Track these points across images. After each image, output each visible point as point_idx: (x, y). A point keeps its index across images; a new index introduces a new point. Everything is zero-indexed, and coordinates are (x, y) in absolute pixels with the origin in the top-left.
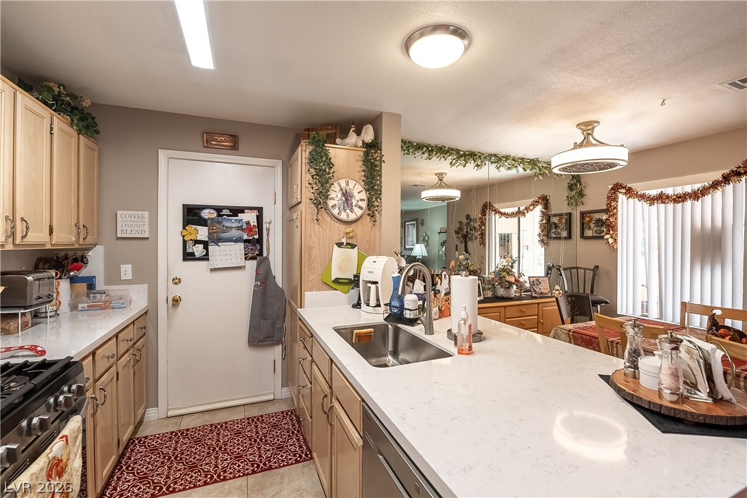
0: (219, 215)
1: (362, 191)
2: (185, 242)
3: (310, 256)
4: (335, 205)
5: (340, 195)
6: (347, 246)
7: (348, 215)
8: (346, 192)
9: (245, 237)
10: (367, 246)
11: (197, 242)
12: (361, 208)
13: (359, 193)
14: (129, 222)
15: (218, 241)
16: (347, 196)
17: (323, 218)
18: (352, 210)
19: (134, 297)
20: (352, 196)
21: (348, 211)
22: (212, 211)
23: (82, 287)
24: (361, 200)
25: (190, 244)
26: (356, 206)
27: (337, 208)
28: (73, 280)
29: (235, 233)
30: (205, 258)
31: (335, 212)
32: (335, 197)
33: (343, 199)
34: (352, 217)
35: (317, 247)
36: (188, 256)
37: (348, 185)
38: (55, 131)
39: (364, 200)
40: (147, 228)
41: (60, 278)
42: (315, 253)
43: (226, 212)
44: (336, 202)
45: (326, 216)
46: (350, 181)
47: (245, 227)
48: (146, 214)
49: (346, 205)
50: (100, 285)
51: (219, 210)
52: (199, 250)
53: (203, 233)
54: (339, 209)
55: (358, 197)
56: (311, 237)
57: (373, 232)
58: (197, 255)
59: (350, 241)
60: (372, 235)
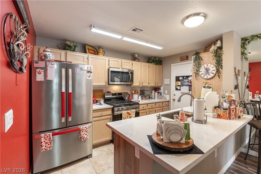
0: (183, 79)
1: (214, 67)
2: (176, 86)
3: (195, 91)
4: (202, 74)
5: (204, 70)
6: (208, 88)
7: (207, 77)
8: (207, 68)
9: (190, 84)
10: (217, 88)
11: (178, 86)
12: (213, 73)
13: (212, 68)
14: (166, 81)
15: (183, 85)
16: (207, 70)
17: (199, 78)
18: (209, 75)
19: (167, 98)
20: (209, 70)
21: (207, 75)
22: (182, 77)
23: (159, 94)
24: (213, 70)
25: (177, 86)
26: (211, 73)
27: (203, 75)
28: (158, 93)
29: (187, 83)
30: (180, 90)
31: (202, 76)
32: (202, 70)
33: (206, 71)
34: (209, 77)
35: (197, 87)
36: (177, 89)
37: (207, 66)
38: (150, 67)
39: (214, 70)
40: (169, 82)
41: (155, 92)
42: (196, 89)
43: (185, 77)
44: (203, 72)
45: (200, 77)
46: (209, 64)
47: (189, 81)
48: (169, 79)
49: (206, 73)
50: (162, 94)
51: (183, 77)
52: (178, 88)
53: (179, 83)
54: (204, 75)
55: (212, 69)
56: (195, 84)
57: (220, 82)
58: (178, 89)
59: (209, 86)
60: (220, 84)
